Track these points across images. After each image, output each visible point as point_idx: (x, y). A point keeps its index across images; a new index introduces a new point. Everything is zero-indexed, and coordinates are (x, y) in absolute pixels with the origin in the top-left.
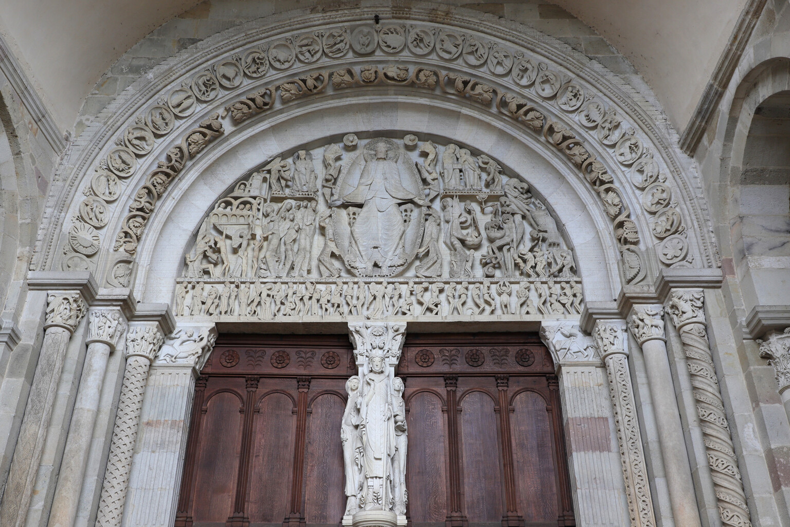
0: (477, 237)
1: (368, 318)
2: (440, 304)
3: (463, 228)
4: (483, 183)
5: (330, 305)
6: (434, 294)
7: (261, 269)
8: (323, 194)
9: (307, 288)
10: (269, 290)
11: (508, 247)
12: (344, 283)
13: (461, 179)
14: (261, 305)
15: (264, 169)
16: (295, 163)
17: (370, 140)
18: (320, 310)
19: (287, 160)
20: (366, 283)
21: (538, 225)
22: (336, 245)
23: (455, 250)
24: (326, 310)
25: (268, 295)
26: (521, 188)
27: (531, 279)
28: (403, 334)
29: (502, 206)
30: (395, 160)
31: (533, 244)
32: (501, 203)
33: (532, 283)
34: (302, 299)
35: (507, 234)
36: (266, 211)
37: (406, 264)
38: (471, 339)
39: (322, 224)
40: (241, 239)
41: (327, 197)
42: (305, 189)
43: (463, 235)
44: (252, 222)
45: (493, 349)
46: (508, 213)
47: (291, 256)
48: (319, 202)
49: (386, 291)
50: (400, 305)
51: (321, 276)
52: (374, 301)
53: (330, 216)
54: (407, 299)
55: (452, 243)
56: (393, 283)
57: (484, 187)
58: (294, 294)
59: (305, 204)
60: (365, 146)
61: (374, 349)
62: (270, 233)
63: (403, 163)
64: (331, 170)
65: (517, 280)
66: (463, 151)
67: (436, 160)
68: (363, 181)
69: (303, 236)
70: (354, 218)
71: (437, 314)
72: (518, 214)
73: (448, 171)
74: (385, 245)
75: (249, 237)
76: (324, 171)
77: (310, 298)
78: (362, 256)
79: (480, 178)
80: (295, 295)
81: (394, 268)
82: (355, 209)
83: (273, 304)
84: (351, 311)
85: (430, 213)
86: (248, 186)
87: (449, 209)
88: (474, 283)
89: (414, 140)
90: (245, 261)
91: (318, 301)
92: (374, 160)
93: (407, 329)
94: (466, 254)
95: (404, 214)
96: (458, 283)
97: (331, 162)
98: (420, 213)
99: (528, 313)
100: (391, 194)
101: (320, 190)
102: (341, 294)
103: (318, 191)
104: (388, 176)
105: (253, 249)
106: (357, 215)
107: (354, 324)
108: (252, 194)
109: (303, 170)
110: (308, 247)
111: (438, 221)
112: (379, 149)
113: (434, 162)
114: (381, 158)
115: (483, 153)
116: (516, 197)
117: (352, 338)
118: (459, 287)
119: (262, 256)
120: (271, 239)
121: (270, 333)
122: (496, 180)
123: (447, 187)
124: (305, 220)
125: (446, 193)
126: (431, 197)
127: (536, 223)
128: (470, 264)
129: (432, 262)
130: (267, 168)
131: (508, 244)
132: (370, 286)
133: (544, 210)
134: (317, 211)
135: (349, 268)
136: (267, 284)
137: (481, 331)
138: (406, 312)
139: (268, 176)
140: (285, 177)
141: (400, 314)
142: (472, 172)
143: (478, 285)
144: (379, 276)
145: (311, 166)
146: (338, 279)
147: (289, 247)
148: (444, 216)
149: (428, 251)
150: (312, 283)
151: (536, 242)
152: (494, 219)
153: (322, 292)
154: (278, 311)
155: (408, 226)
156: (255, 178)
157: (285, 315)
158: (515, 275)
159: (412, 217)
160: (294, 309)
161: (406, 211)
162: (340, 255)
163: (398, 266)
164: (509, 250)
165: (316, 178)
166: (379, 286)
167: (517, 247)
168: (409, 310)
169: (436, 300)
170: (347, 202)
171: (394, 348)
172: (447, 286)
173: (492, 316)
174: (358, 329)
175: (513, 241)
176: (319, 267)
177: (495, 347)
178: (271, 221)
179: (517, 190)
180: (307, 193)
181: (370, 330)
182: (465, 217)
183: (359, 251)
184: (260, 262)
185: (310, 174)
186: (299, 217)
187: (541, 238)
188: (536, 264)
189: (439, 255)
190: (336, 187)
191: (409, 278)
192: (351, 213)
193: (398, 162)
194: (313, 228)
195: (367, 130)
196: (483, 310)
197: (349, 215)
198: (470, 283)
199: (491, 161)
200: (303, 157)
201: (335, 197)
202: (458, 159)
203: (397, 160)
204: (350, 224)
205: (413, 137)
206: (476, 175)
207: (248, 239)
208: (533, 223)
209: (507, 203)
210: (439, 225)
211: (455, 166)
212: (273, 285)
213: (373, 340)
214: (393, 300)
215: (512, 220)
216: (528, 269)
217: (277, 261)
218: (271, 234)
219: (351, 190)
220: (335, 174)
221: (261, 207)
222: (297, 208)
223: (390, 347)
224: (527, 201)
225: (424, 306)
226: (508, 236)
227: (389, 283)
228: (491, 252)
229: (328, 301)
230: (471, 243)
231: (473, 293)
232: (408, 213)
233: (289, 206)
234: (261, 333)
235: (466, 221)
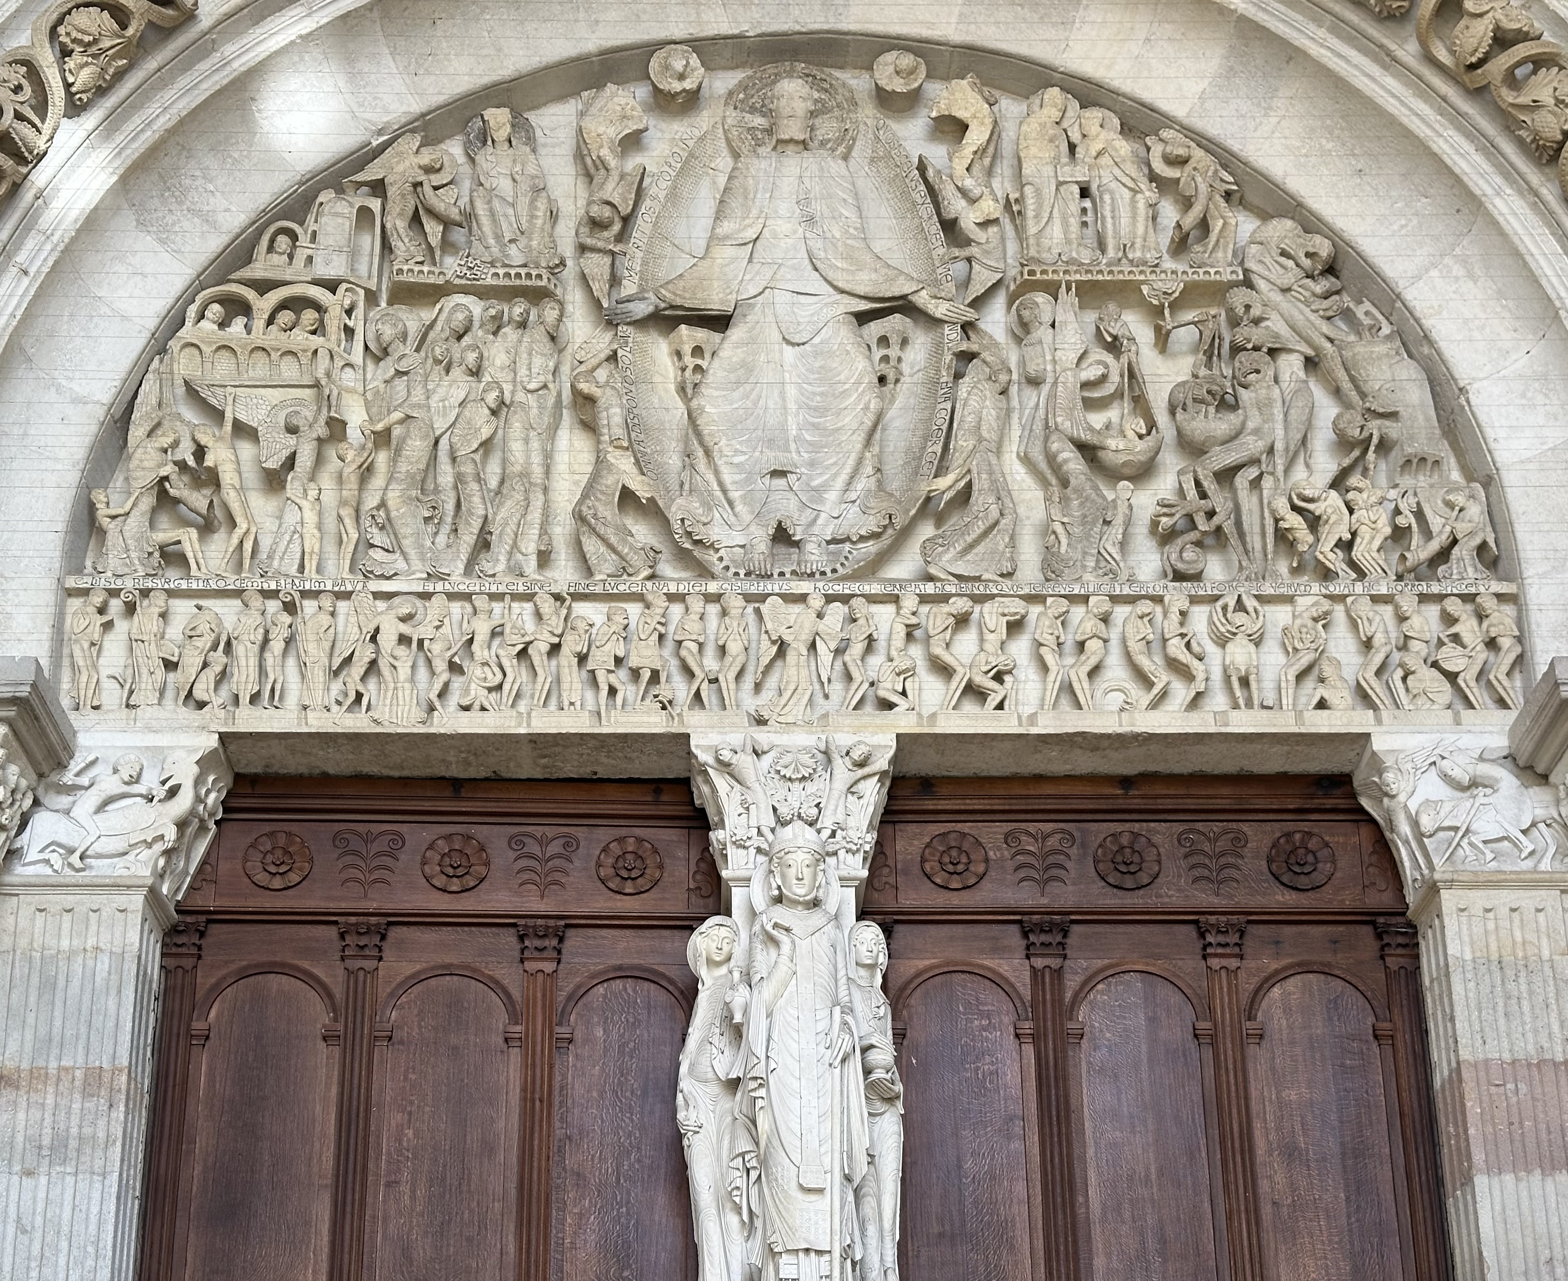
0: (1141, 437)
1: (761, 721)
2: (1010, 672)
3: (1090, 404)
4: (1165, 239)
5: (623, 674)
6: (989, 637)
7: (372, 546)
8: (584, 278)
9: (538, 616)
10: (403, 619)
11: (1252, 472)
12: (672, 598)
13: (1085, 224)
14: (379, 674)
15: (360, 177)
16: (472, 160)
17: (750, 72)
18: (589, 695)
19: (443, 146)
20: (749, 598)
21: (1363, 395)
22: (637, 462)
23: (1065, 483)
24: (613, 691)
25: (404, 640)
26: (1308, 255)
27: (1335, 588)
28: (883, 774)
29: (1234, 322)
30: (841, 149)
31: (1346, 462)
32: (1230, 311)
33: (1342, 598)
34: (523, 654)
35: (1251, 425)
36: (378, 336)
37: (890, 531)
38: (1115, 797)
39: (584, 387)
40: (292, 440)
41: (599, 287)
42: (516, 255)
43: (1091, 429)
44: (328, 375)
45: (1191, 831)
46: (1256, 349)
47: (476, 500)
48: (569, 308)
49: (822, 626)
50: (873, 675)
51: (589, 572)
52: (779, 663)
53: (613, 357)
54: (894, 653)
55: (1051, 459)
56: (845, 599)
57: (1166, 257)
58: (494, 634)
59: (518, 310)
60: (730, 94)
61: (784, 824)
62: (397, 415)
63: (872, 160)
64: (610, 186)
65: (1283, 590)
66: (1095, 115)
67: (991, 150)
68: (726, 227)
69: (517, 426)
70: (698, 368)
71: (1000, 706)
72: (1290, 351)
73: (1038, 192)
74: (812, 464)
75: (321, 430)
76: (582, 193)
77: (555, 649)
78: (731, 503)
79: (1154, 219)
80: (496, 642)
81: (847, 546)
82: (701, 335)
83: (422, 673)
84: (698, 695)
85: (974, 348)
86: (304, 240)
87: (1043, 333)
88: (1131, 600)
89: (912, 71)
90: (310, 517)
91: (582, 659)
92: (763, 151)
93: (894, 761)
94: (1104, 498)
95: (878, 354)
96: (1072, 599)
97: (605, 152)
98: (938, 348)
99: (1322, 705)
100: (831, 275)
101: (570, 263)
102: (661, 637)
103: (563, 263)
104: (818, 208)
105: (340, 478)
106: (707, 355)
107: (714, 738)
108: (322, 270)
109: (505, 185)
110: (537, 471)
111: (1003, 378)
112: (783, 102)
113: (987, 161)
114: (791, 141)
115: (1169, 121)
116: (1286, 290)
117: (705, 789)
118: (1078, 612)
119: (371, 501)
120: (403, 440)
121: (416, 773)
122: (1217, 226)
123: (1033, 252)
124: (523, 372)
125: (1031, 273)
126: (977, 289)
127: (1357, 387)
128: (1116, 532)
129: (980, 527)
130: (372, 173)
131: (1255, 461)
132: (765, 608)
133: (1388, 337)
134: (562, 340)
135: (687, 546)
136: (397, 600)
137: (1152, 768)
138: (895, 698)
139: (375, 204)
140: (440, 207)
141: (869, 708)
142: (1127, 194)
143: (1145, 607)
144: (793, 572)
145: (531, 169)
146: (649, 584)
147: (468, 469)
148: (1022, 363)
149: (969, 485)
150: (557, 597)
151: (1356, 453)
152: (1203, 372)
153: (594, 631)
154: (440, 696)
155: (892, 400)
156: (326, 208)
157: (466, 708)
158: (1276, 574)
159: (905, 368)
160: (500, 687)
161: (883, 341)
162: (651, 500)
163: (863, 539)
164: (1256, 483)
165: (553, 216)
166: (797, 608)
167: (1287, 471)
168: (904, 693)
169: (1000, 661)
170: (672, 307)
171: (852, 822)
172: (1035, 610)
173: (1194, 715)
174: (726, 755)
175: (1271, 450)
176: (579, 544)
177: (1199, 826)
178: (399, 373)
179: (1290, 263)
180: (523, 271)
181: (767, 760)
182: (1099, 362)
183: (721, 484)
184: (367, 522)
185: (533, 201)
186: (498, 363)
187: (1375, 440)
188: (1354, 534)
189: (1007, 501)
190: (630, 248)
191: (902, 583)
192: (687, 349)
193: (852, 161)
194: (551, 401)
195: (736, 32)
196: (1164, 694)
197: (679, 354)
198: (1115, 599)
199: (1198, 153)
200: (501, 135)
201: (629, 288)
202: (1072, 147)
203: (850, 149)
204: (682, 389)
205: (907, 60)
206: (1141, 205)
207: (319, 439)
208: (1346, 385)
209: (1256, 312)
210: (1004, 392)
211: (1067, 172)
212: (419, 603)
213: (780, 796)
214: (847, 658)
215: (1271, 373)
216: (1327, 549)
217: (427, 520)
218: (401, 422)
219: (684, 263)
220: (625, 200)
221: (356, 322)
222: (491, 327)
223: (840, 818)
224: (1326, 304)
225: (956, 679)
226: (1256, 432)
227: (830, 599)
228: (1192, 493)
229: (618, 661)
230: (1122, 458)
231: (1130, 631)
232: (894, 352)
233: (460, 316)
234: (386, 772)
235: (1104, 378)
